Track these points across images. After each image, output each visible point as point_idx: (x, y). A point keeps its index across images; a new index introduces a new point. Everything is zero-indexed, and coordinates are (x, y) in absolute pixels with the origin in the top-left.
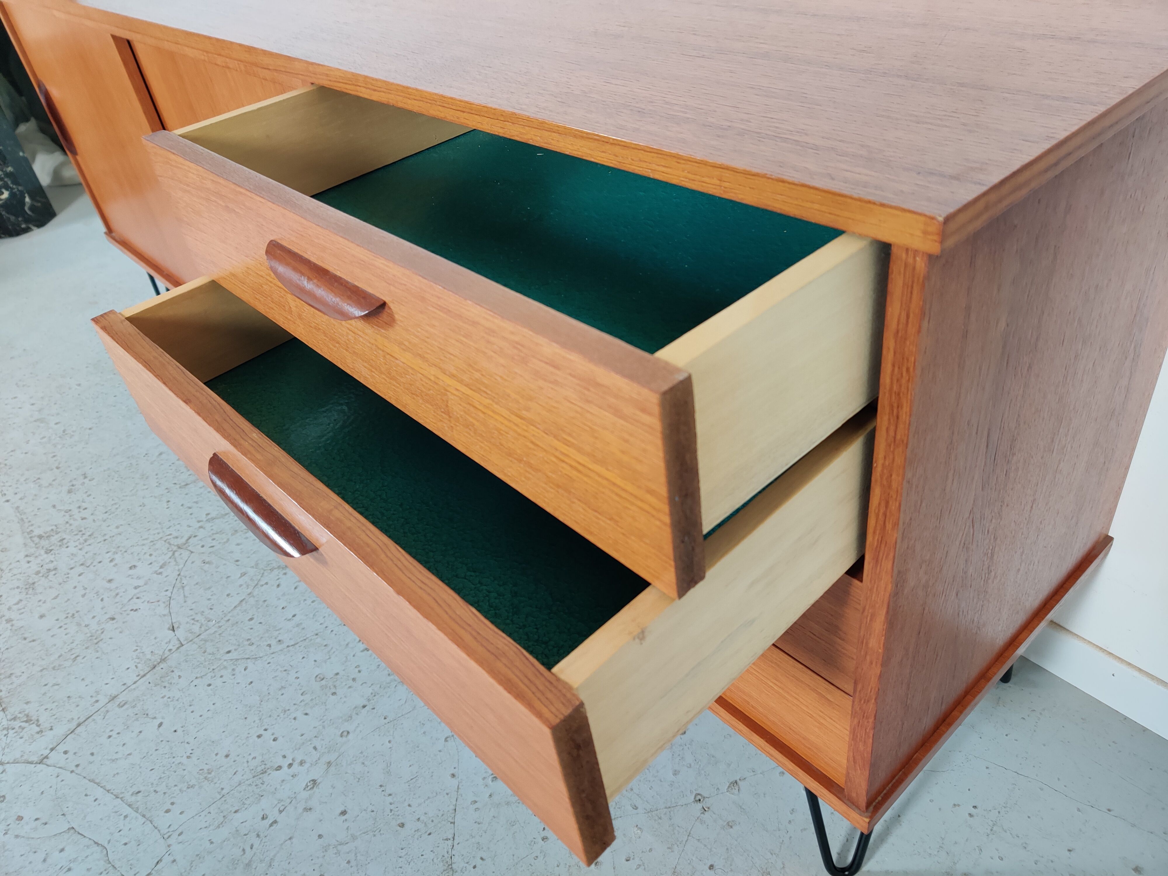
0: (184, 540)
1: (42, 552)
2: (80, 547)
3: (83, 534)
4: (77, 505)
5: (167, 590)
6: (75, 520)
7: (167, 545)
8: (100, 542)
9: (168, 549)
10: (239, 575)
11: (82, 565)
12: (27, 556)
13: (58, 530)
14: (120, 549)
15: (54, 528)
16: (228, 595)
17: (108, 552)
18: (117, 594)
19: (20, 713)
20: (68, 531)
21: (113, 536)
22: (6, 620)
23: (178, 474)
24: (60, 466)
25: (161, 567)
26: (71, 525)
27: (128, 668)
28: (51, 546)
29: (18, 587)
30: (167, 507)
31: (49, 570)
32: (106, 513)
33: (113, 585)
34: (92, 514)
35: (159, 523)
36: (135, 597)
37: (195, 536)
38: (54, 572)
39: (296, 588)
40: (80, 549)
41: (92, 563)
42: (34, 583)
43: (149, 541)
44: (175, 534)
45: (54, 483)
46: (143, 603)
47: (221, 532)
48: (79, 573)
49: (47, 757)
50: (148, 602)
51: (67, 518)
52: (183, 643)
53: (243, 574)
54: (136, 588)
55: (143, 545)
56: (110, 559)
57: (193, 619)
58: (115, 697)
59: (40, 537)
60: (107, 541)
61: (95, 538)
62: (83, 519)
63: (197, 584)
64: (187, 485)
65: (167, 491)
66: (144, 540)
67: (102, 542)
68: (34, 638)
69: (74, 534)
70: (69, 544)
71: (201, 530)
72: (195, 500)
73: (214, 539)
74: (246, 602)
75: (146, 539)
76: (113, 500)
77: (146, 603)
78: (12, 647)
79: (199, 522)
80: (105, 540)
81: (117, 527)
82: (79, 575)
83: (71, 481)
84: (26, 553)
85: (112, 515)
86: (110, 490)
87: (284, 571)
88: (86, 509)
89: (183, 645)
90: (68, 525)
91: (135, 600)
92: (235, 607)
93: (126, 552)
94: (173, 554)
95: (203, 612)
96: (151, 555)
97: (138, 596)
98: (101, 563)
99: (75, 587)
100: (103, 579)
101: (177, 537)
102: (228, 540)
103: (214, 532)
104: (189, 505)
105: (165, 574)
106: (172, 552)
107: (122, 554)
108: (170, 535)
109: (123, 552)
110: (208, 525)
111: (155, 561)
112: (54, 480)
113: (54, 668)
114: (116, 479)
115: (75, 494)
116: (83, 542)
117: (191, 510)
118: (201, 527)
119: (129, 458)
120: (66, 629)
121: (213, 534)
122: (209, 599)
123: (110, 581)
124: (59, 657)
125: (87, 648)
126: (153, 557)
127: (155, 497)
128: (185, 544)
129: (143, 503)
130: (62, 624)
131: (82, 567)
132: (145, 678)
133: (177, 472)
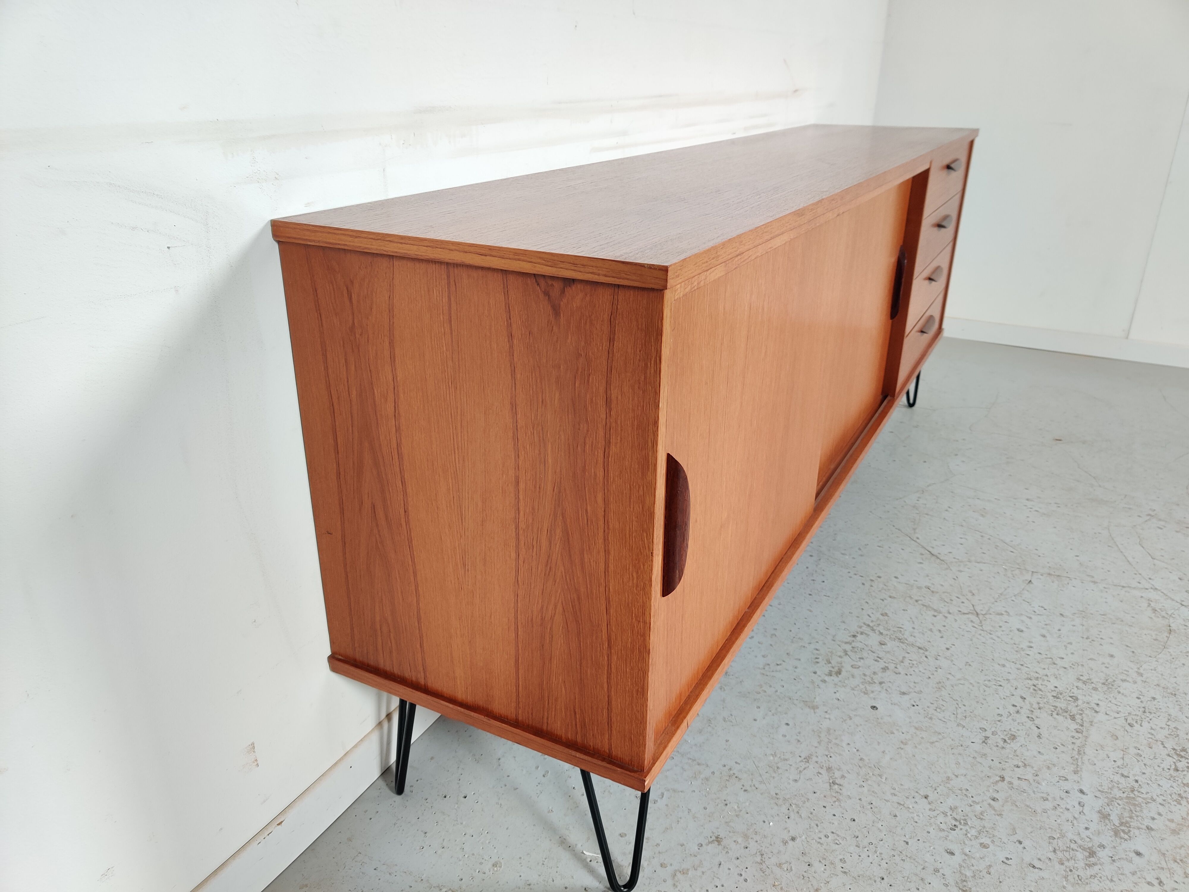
0: (970, 616)
1: (1080, 702)
2: (1045, 678)
3: (1034, 686)
4: (1018, 715)
5: (1013, 601)
6: (1031, 705)
7: (983, 622)
8: (1027, 667)
9: (985, 620)
10: (963, 573)
11: (1055, 664)
12: (1096, 712)
13: (1053, 710)
14: (1017, 649)
15: (1054, 714)
16: (981, 570)
17: (1028, 655)
18: (1046, 625)
19: (1158, 617)
20: (1045, 700)
21: (1013, 662)
22: (1142, 676)
23: (915, 662)
24: (998, 779)
25: (1002, 614)
26: (1038, 703)
27: (1074, 587)
28: (1069, 701)
29: (1119, 692)
30: (953, 646)
31: (1084, 683)
32: (1001, 686)
33: (1044, 632)
34: (1013, 695)
35: (971, 640)
36: (1036, 614)
37: (960, 611)
38: (1081, 678)
39: (944, 545)
40: (1047, 675)
41: (1046, 658)
42: (1104, 684)
43: (991, 636)
44: (970, 624)
45: (1020, 764)
46: (1034, 607)
47: (942, 600)
48: (1062, 660)
49: (1152, 588)
50: (1030, 605)
51: (1037, 713)
52: (1031, 572)
53: (960, 571)
54: (1030, 618)
55: (998, 637)
56: (1031, 649)
57: (1014, 577)
58: (1092, 582)
59: (1073, 718)
60: (1021, 664)
61: (1028, 674)
62: (1024, 699)
63: (991, 589)
64: (920, 648)
65: (939, 658)
66: (994, 640)
67: (1025, 665)
68: (1125, 647)
69: (1042, 693)
70: (1053, 689)
71: (951, 611)
72: (929, 632)
73: (951, 600)
74: (976, 560)
76: (985, 691)
77: (1032, 605)
78: (1146, 655)
79: (946, 617)
80: (1022, 665)
81: (1004, 666)
82: (1063, 658)
83: (1003, 748)
84: (1095, 714)
85: (999, 679)
86: (978, 702)
87: (938, 555)
88: (1014, 706)
89: (1033, 572)
90: (1041, 705)
91: (1038, 612)
92: (984, 563)
93: (1015, 644)
94: (986, 614)
95: (1004, 575)
96: (1000, 627)
97: (1033, 613)
98: (1039, 652)
99: (1072, 653)
100: (1047, 641)
101: (972, 621)
102: (944, 592)
103: (946, 604)
104: (937, 633)
105: (1004, 609)
106: (985, 616)
107: (1019, 645)
108: (973, 627)
109: (1017, 646)
110: (944, 610)
111: (1002, 621)
112: (1018, 767)
113: (1122, 621)
114: (963, 708)
115: (1010, 729)
116: (1039, 679)
117: (941, 629)
118: (950, 613)
119: (931, 718)
120: (1099, 635)
121: (948, 603)
122: (994, 577)
123: (1044, 636)
124: (1114, 624)
125: (1092, 614)
126: (1001, 625)
127: (952, 661)
128: (971, 613)
129: (966, 665)
130: (1100, 640)
131: (1056, 662)
132: (1068, 576)
133: (913, 664)
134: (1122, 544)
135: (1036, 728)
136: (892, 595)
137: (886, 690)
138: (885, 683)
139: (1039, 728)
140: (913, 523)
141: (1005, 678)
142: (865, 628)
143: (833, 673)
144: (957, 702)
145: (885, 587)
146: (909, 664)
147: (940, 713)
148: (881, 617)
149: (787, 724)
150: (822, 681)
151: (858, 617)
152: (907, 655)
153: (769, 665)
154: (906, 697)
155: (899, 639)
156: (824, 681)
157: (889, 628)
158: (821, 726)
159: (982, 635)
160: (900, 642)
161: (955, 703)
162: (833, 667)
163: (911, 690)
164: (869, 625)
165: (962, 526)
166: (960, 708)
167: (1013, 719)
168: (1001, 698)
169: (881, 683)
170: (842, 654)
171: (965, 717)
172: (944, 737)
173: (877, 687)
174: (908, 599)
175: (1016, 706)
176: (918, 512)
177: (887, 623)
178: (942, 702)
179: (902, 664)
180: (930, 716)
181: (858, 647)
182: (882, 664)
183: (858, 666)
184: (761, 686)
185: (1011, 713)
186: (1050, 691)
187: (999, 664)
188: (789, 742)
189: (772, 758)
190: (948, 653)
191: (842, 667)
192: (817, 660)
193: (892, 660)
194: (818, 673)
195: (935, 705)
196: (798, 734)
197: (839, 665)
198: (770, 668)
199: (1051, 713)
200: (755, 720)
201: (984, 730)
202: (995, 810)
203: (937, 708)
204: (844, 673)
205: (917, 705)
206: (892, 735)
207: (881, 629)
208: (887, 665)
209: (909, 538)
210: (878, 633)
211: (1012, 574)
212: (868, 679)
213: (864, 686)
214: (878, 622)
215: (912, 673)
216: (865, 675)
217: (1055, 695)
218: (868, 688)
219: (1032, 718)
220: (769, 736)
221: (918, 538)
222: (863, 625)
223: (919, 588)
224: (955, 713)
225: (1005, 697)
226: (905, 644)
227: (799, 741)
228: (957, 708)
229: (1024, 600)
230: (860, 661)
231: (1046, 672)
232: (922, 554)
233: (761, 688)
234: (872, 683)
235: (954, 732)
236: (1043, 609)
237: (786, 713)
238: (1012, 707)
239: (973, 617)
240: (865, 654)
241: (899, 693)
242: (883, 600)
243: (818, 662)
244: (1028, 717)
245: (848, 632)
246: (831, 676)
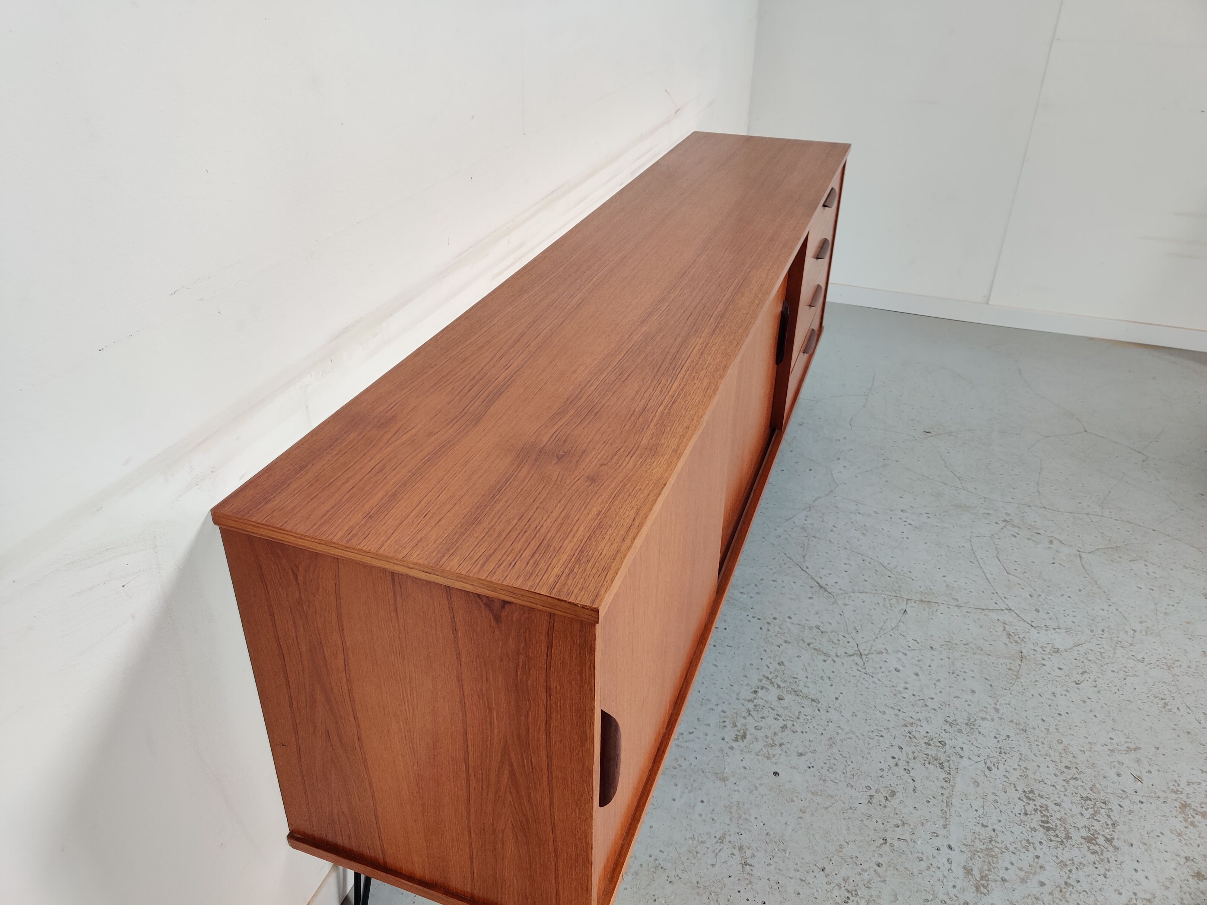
0: (855, 658)
1: (947, 747)
2: (918, 722)
3: (910, 733)
4: (897, 768)
5: (891, 635)
6: (907, 754)
7: (866, 664)
8: (903, 712)
9: (868, 661)
10: (848, 606)
11: (926, 706)
12: (961, 757)
13: (925, 759)
14: (895, 692)
15: (927, 763)
16: (864, 602)
17: (904, 698)
18: (919, 661)
19: (1012, 642)
20: (919, 748)
21: (892, 708)
22: (999, 712)
23: (809, 718)
24: (882, 841)
25: (882, 653)
26: (913, 753)
27: (942, 613)
28: (938, 747)
29: (980, 733)
30: (841, 695)
31: (951, 725)
32: (882, 736)
33: (917, 669)
34: (892, 746)
35: (857, 686)
36: (911, 649)
37: (846, 653)
38: (948, 719)
39: (830, 574)
41: (919, 700)
42: (967, 724)
43: (873, 679)
44: (855, 668)
45: (900, 823)
46: (909, 641)
47: (831, 641)
48: (932, 700)
49: (1007, 609)
50: (906, 639)
51: (912, 763)
52: (906, 600)
53: (845, 605)
54: (906, 654)
55: (879, 680)
56: (906, 691)
57: (891, 607)
58: (957, 606)
59: (942, 766)
60: (899, 709)
62: (901, 749)
63: (872, 623)
64: (813, 700)
65: (829, 710)
66: (876, 683)
67: (902, 710)
68: (984, 680)
69: (916, 741)
70: (926, 734)
71: (839, 654)
72: (821, 681)
73: (839, 640)
74: (859, 590)
75: (874, 682)
76: (869, 744)
77: (907, 640)
78: (1002, 688)
79: (834, 661)
81: (884, 713)
83: (885, 806)
84: (960, 760)
85: (880, 729)
86: (863, 757)
87: (826, 586)
89: (907, 599)
90: (916, 755)
91: (912, 648)
92: (866, 593)
93: (893, 686)
94: (868, 654)
95: (883, 606)
96: (881, 668)
97: (908, 648)
98: (914, 693)
99: (941, 692)
100: (920, 680)
101: (856, 664)
102: (832, 632)
104: (827, 681)
105: (884, 646)
106: (868, 656)
107: (896, 687)
108: (858, 670)
109: (895, 688)
110: (832, 653)
111: (882, 661)
112: (898, 826)
113: (982, 650)
114: (851, 765)
115: (890, 785)
116: (914, 725)
117: (830, 676)
118: (837, 656)
119: (824, 781)
120: (963, 668)
121: (835, 644)
122: (875, 609)
124: (975, 654)
125: (957, 644)
126: (881, 665)
127: (841, 712)
128: (856, 654)
129: (852, 716)
130: (963, 674)
131: (927, 704)
132: (937, 601)
133: (808, 720)
134: (982, 559)
135: (912, 781)
136: (787, 639)
137: (786, 752)
138: (784, 744)
139: (914, 781)
140: (802, 549)
141: (885, 728)
142: (764, 681)
143: (739, 737)
144: (846, 759)
145: (780, 631)
146: (805, 719)
147: (832, 773)
148: (778, 667)
149: (702, 801)
150: (730, 748)
151: (758, 669)
152: (802, 710)
153: (682, 734)
154: (803, 758)
155: (795, 691)
156: (732, 748)
157: (785, 679)
158: (731, 800)
159: (866, 679)
160: (796, 695)
161: (844, 760)
162: (739, 731)
163: (807, 750)
164: (768, 678)
165: (846, 549)
166: (849, 765)
167: (892, 773)
168: (882, 751)
169: (781, 745)
170: (746, 714)
171: (853, 776)
172: (836, 802)
173: (777, 750)
174: (801, 642)
175: (895, 758)
176: (806, 535)
177: (783, 673)
178: (833, 761)
179: (798, 720)
180: (824, 778)
181: (759, 705)
182: (781, 723)
183: (760, 728)
184: (676, 760)
185: (891, 766)
186: (923, 737)
187: (880, 712)
188: (705, 821)
189: (691, 842)
190: (837, 704)
191: (747, 729)
192: (724, 724)
193: (790, 717)
194: (726, 739)
195: (828, 765)
196: (712, 812)
197: (744, 728)
198: (683, 738)
199: (924, 762)
200: (674, 800)
201: (869, 788)
202: (880, 876)
203: (829, 768)
204: (748, 737)
205: (813, 767)
206: (793, 803)
207: (778, 681)
208: (785, 723)
209: (799, 568)
210: (776, 686)
211: (890, 604)
212: (770, 741)
213: (766, 750)
214: (776, 673)
215: (807, 729)
216: (766, 737)
217: (927, 741)
218: (771, 752)
219: (908, 770)
220: (687, 817)
221: (807, 568)
222: (763, 678)
223: (811, 628)
224: (845, 772)
225: (886, 749)
226: (801, 697)
227: (713, 820)
228: (846, 766)
229: (900, 634)
230: (762, 721)
231: (919, 716)
232: (812, 587)
233: (677, 762)
234: (773, 746)
235: (845, 794)
236: (916, 642)
237: (700, 789)
238: (892, 759)
239: (857, 659)
240: (766, 713)
241: (797, 754)
242: (779, 647)
243: (725, 727)
244: (905, 769)
245: (750, 687)
246: (738, 741)
